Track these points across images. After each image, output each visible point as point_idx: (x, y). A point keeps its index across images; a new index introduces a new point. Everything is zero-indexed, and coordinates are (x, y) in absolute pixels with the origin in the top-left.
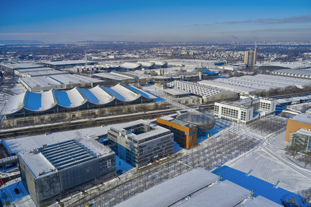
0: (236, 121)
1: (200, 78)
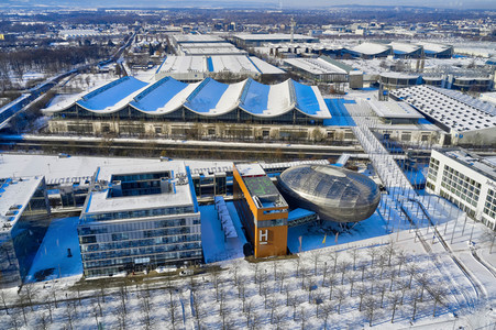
0: (472, 214)
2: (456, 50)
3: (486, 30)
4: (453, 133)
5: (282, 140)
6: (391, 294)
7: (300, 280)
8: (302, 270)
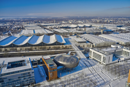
0: (100, 63)
1: (102, 33)
2: (92, 26)
3: (98, 21)
4: (94, 44)
5: (54, 49)
6: (84, 85)
7: (61, 84)
8: (62, 82)
